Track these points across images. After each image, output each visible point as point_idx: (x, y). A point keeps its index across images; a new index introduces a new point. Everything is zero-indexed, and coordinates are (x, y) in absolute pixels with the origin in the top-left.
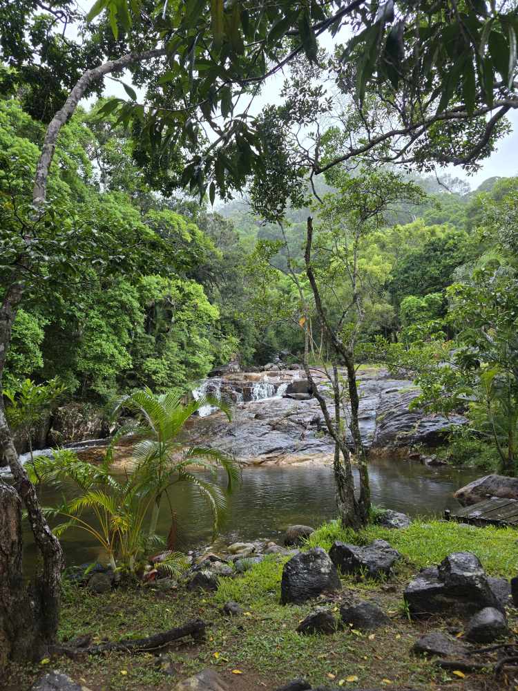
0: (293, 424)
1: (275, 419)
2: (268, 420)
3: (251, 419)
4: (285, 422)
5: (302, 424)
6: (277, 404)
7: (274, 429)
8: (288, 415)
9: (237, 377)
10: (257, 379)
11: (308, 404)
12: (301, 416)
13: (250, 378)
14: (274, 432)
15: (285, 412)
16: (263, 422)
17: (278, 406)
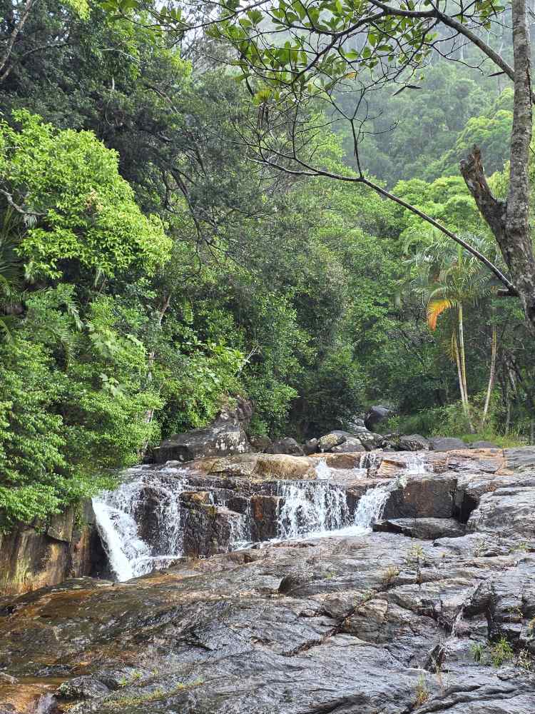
0: (405, 614)
1: (345, 596)
2: (321, 597)
3: (267, 592)
4: (379, 606)
5: (434, 615)
6: (354, 548)
7: (340, 629)
8: (389, 584)
9: (234, 466)
10: (296, 474)
11: (457, 550)
12: (432, 587)
13: (275, 468)
14: (341, 640)
15: (379, 574)
16: (304, 605)
17: (358, 554)
